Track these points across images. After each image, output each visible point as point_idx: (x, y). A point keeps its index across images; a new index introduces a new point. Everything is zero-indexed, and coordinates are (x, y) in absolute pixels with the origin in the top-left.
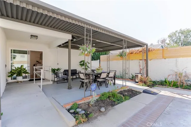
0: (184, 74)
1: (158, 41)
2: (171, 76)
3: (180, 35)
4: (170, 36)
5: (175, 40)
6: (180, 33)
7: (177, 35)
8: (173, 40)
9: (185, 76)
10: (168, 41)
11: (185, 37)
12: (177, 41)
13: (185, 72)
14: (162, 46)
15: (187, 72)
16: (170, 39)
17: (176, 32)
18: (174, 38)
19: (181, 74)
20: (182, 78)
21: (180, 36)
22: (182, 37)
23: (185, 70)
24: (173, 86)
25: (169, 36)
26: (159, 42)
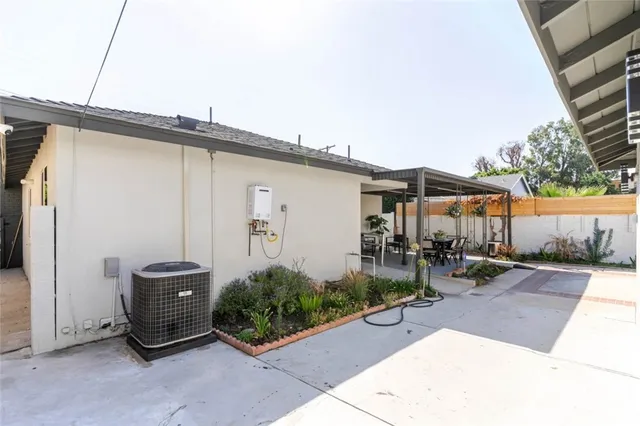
0: (569, 242)
1: (501, 150)
2: (550, 245)
3: (561, 135)
4: (534, 139)
5: (548, 149)
6: (559, 129)
7: (553, 135)
8: (540, 150)
9: (571, 245)
10: (526, 152)
11: (572, 142)
12: (551, 152)
13: (572, 238)
14: (522, 179)
15: (574, 238)
16: (534, 146)
17: (550, 126)
18: (544, 143)
19: (565, 241)
20: (568, 248)
21: (560, 140)
22: (566, 143)
23: (570, 235)
24: (553, 261)
25: (530, 139)
26: (504, 153)
